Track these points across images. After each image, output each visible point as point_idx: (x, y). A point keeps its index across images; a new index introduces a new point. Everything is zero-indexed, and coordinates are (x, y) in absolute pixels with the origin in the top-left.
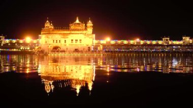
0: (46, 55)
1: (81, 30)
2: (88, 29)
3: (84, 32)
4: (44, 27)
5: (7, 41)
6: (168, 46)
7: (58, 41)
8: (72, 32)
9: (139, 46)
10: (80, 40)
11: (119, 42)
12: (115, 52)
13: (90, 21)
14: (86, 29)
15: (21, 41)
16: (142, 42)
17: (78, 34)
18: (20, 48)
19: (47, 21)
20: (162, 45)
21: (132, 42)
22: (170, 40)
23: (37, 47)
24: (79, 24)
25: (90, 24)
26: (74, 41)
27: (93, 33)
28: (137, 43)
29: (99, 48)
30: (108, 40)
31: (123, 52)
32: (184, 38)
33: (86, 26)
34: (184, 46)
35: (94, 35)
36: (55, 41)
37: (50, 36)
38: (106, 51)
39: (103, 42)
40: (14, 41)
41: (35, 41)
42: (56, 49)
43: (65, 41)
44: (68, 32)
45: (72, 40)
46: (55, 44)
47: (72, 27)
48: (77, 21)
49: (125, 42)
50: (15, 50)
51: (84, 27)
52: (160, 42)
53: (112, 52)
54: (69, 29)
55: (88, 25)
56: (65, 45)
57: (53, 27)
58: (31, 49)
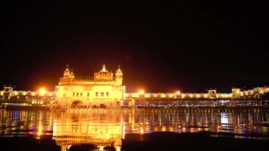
0: (64, 111)
1: (108, 80)
2: (117, 79)
3: (112, 83)
4: (63, 76)
5: (16, 93)
6: (215, 100)
7: (79, 95)
8: (97, 83)
9: (180, 100)
10: (107, 93)
11: (155, 95)
12: (150, 108)
13: (119, 70)
14: (114, 79)
15: (33, 94)
16: (183, 96)
17: (105, 85)
18: (31, 103)
19: (67, 70)
20: (207, 99)
21: (171, 95)
22: (217, 92)
23: (52, 102)
24: (105, 73)
25: (119, 73)
26: (99, 94)
27: (123, 84)
28: (178, 96)
29: (130, 103)
30: (141, 93)
31: (160, 108)
32: (233, 90)
33: (114, 76)
34: (234, 99)
35: (124, 87)
36: (76, 94)
37: (70, 88)
38: (139, 107)
39: (136, 95)
40: (24, 93)
41: (51, 94)
42: (76, 104)
43: (88, 94)
44: (93, 83)
45: (97, 93)
46: (76, 98)
47: (97, 76)
48: (104, 70)
49: (163, 96)
50: (24, 104)
51: (112, 77)
52: (206, 96)
53: (146, 107)
54: (93, 79)
55: (117, 74)
56: (88, 99)
57: (73, 77)
58: (45, 103)
